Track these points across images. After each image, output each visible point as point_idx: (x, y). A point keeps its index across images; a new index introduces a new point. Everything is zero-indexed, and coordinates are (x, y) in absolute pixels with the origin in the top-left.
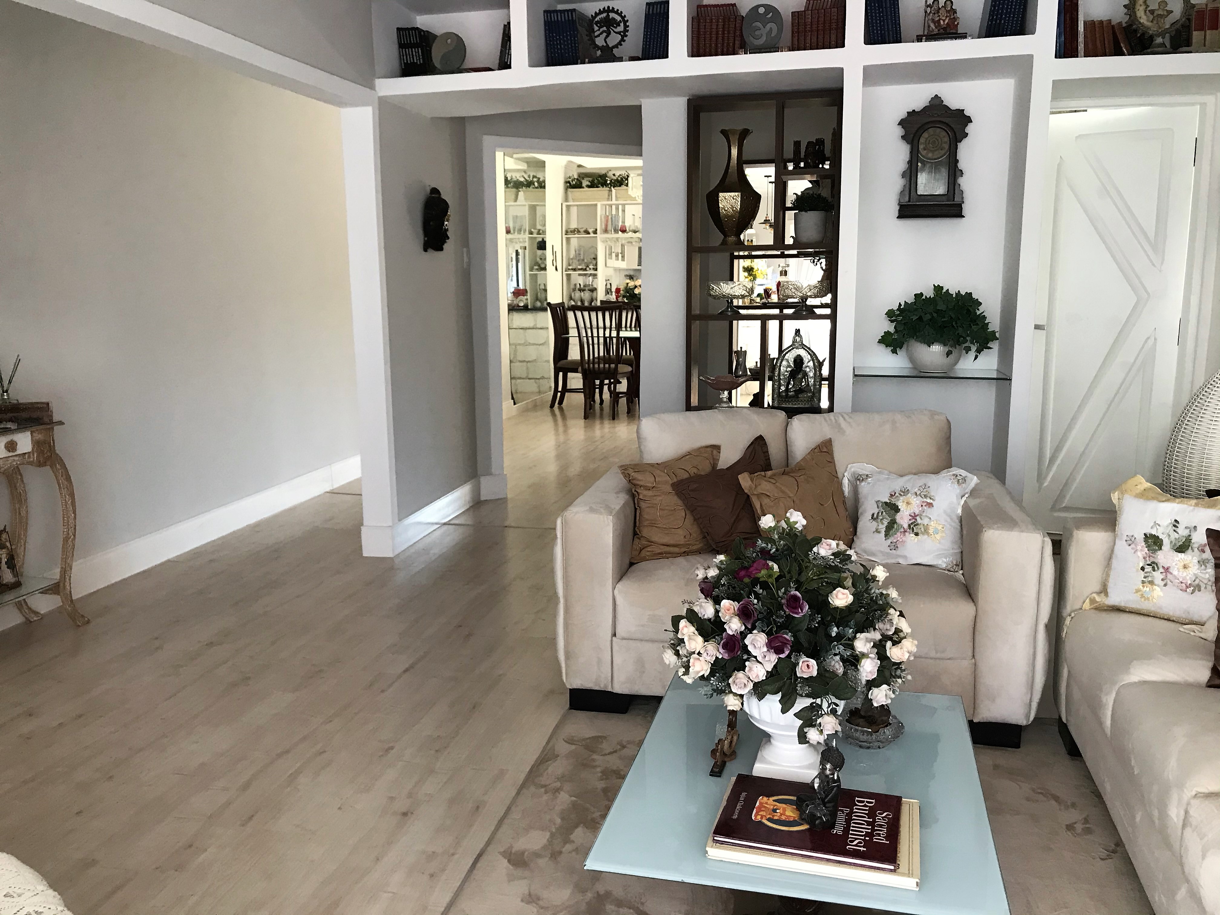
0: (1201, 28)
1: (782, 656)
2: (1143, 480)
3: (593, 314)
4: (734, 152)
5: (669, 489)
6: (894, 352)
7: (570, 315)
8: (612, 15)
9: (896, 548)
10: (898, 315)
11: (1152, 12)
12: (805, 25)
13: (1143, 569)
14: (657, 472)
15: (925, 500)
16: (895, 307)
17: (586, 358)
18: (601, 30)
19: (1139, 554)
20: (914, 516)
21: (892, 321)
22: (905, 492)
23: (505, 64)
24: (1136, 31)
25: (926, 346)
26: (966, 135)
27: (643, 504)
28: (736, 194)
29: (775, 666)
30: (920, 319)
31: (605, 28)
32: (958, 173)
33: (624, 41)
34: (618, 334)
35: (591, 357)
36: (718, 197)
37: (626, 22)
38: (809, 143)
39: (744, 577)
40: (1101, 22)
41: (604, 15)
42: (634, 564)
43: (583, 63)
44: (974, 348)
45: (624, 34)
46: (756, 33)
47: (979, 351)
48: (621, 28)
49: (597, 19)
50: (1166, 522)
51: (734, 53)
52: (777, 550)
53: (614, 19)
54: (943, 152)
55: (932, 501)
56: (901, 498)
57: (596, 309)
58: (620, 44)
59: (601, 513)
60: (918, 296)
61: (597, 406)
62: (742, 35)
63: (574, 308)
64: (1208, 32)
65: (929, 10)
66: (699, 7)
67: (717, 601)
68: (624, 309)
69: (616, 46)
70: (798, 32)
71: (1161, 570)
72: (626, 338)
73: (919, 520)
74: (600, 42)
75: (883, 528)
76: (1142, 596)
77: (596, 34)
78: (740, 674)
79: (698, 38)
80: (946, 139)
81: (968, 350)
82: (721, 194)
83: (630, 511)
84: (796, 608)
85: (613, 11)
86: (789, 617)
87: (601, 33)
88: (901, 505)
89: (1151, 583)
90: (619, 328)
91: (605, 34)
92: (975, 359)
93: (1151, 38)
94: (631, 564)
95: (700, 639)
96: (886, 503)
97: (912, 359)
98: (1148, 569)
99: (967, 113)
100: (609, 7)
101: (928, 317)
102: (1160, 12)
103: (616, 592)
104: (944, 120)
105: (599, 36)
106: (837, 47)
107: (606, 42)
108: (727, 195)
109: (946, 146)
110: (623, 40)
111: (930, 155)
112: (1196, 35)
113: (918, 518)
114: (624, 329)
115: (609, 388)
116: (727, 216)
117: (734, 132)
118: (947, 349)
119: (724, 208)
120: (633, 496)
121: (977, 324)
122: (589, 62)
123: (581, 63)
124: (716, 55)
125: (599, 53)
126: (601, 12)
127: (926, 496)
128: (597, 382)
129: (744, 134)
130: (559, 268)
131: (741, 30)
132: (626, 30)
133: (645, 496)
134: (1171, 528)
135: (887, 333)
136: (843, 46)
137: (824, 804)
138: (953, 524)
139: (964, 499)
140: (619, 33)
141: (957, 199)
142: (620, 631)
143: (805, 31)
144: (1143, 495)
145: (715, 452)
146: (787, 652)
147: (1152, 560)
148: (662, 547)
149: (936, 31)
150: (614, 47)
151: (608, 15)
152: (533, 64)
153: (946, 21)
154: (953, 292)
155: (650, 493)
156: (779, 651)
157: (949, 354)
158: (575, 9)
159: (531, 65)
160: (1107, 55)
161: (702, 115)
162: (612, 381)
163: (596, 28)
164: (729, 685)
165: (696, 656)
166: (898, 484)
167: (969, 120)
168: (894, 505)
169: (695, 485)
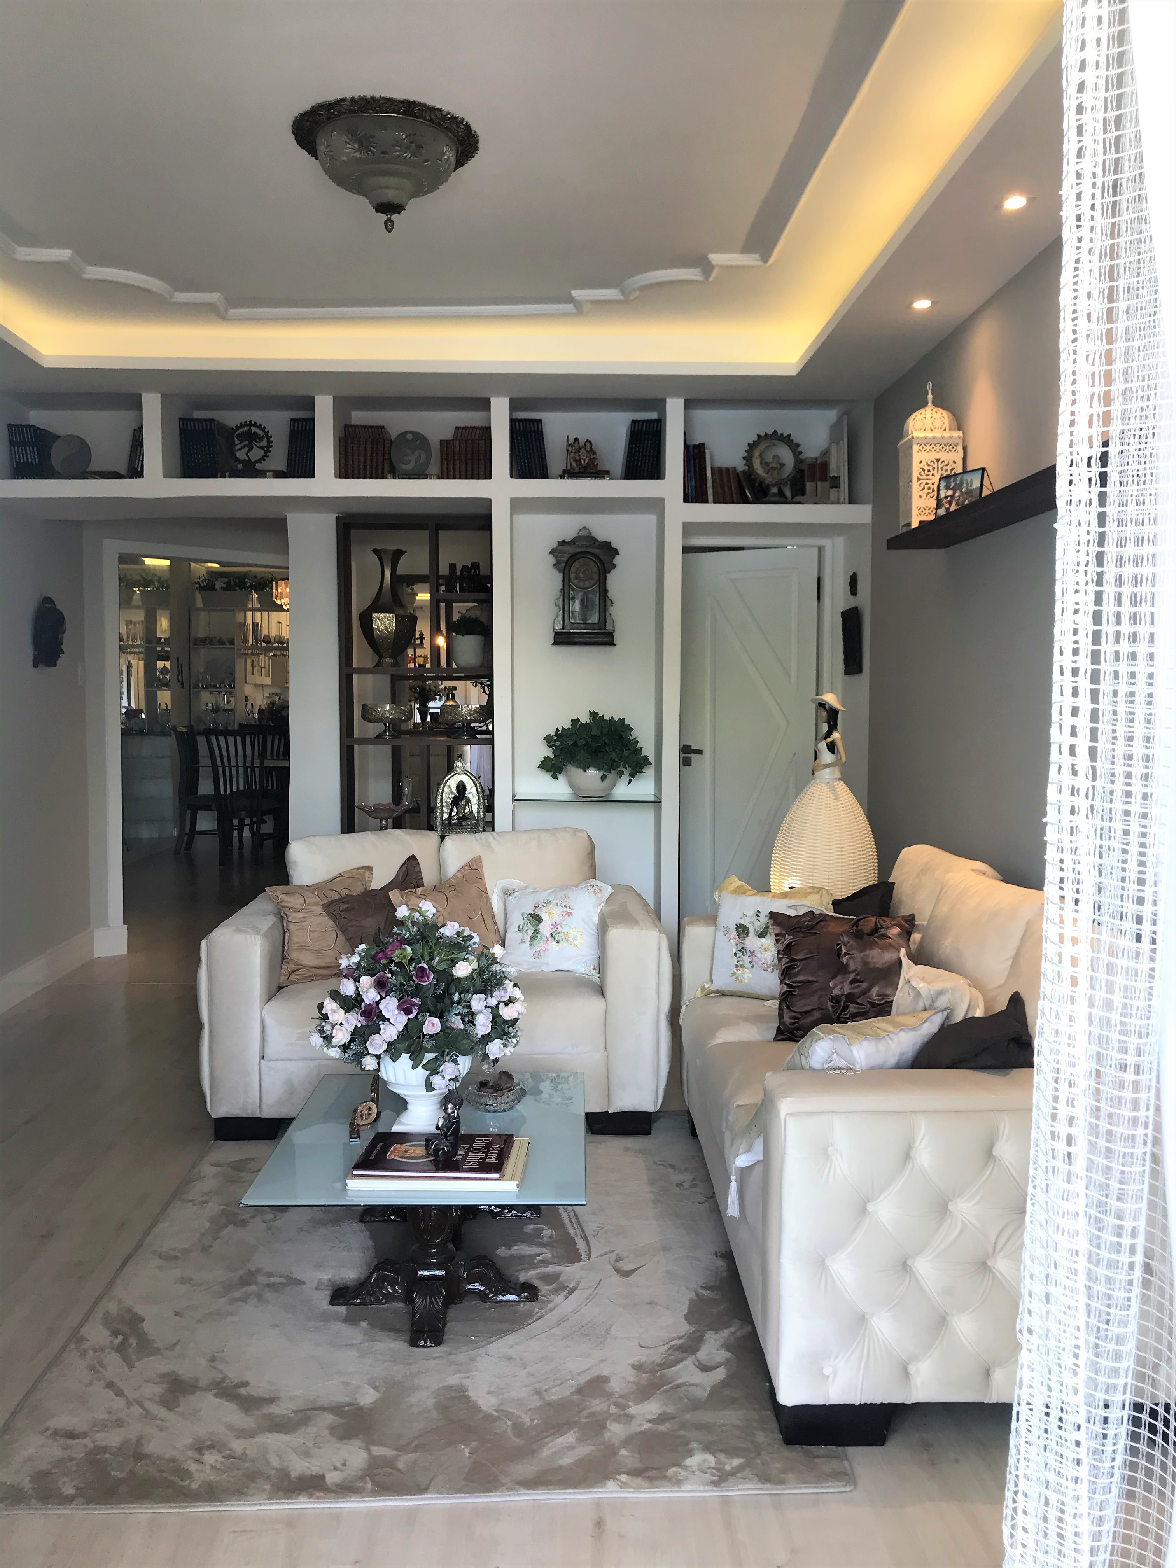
0: (813, 479)
1: (411, 1016)
2: (737, 879)
3: (231, 739)
4: (388, 573)
5: (319, 910)
6: (555, 777)
7: (201, 741)
8: (254, 429)
9: (539, 956)
10: (555, 741)
11: (767, 464)
12: (454, 453)
13: (735, 954)
14: (307, 894)
15: (565, 909)
16: (553, 733)
17: (222, 792)
18: (243, 444)
19: (732, 941)
20: (555, 925)
21: (550, 747)
22: (547, 903)
23: (136, 471)
24: (754, 480)
25: (581, 771)
26: (614, 566)
27: (292, 927)
28: (391, 615)
29: (406, 1026)
30: (575, 743)
31: (246, 443)
32: (609, 603)
33: (268, 456)
34: (262, 763)
35: (228, 791)
36: (372, 617)
37: (269, 438)
38: (463, 567)
39: (381, 958)
40: (727, 469)
41: (246, 429)
42: (282, 987)
43: (223, 476)
44: (627, 772)
45: (267, 450)
46: (405, 458)
47: (633, 775)
48: (264, 443)
49: (239, 432)
50: (751, 913)
51: (383, 478)
52: (411, 935)
53: (256, 433)
54: (593, 582)
55: (571, 911)
56: (544, 909)
57: (234, 733)
58: (263, 459)
59: (248, 933)
60: (575, 722)
61: (236, 852)
62: (390, 459)
63: (207, 733)
64: (819, 483)
65: (570, 448)
66: (346, 426)
67: (357, 980)
68: (270, 734)
69: (259, 461)
70: (447, 459)
71: (749, 954)
72: (272, 769)
73: (560, 930)
74: (241, 455)
75: (528, 938)
76: (737, 979)
77: (238, 447)
78: (377, 1036)
79: (346, 460)
80: (596, 570)
81: (621, 774)
82: (374, 615)
83: (278, 933)
84: (423, 977)
85: (255, 425)
86: (417, 986)
87: (244, 447)
88: (544, 916)
89: (742, 966)
90: (263, 755)
91: (246, 449)
92: (629, 783)
93: (768, 487)
94: (280, 988)
95: (342, 1012)
96: (530, 915)
97: (571, 785)
98: (739, 954)
99: (614, 545)
100: (251, 421)
101: (583, 742)
102: (774, 465)
103: (264, 1013)
104: (590, 550)
105: (240, 449)
106: (485, 478)
107: (248, 456)
108: (382, 615)
109: (596, 577)
110: (266, 455)
111: (581, 584)
112: (809, 485)
113: (559, 927)
114: (269, 758)
115: (251, 830)
116: (381, 637)
117: (385, 551)
118: (601, 774)
119: (378, 629)
120: (282, 919)
121: (629, 749)
122: (229, 477)
123: (221, 477)
124: (365, 478)
125: (240, 466)
126: (242, 426)
127: (565, 906)
128: (236, 822)
129: (397, 555)
130: (186, 684)
131: (390, 453)
132: (269, 445)
133: (294, 918)
134: (754, 918)
135: (546, 759)
136: (491, 478)
137: (446, 1137)
138: (591, 931)
139: (600, 907)
140: (262, 448)
141: (609, 627)
142: (269, 1052)
143: (454, 460)
144: (739, 891)
145: (367, 874)
146: (415, 1013)
147: (742, 946)
148: (312, 970)
149: (577, 470)
150: (257, 462)
151: (250, 430)
152: (168, 474)
153: (587, 461)
154: (607, 718)
155: (300, 915)
156: (407, 1011)
157: (603, 778)
158: (213, 420)
159: (165, 476)
160: (735, 500)
161: (353, 531)
162: (255, 819)
163: (237, 441)
164: (366, 1048)
165: (338, 1026)
166: (541, 897)
167: (616, 552)
168: (538, 916)
169: (347, 906)
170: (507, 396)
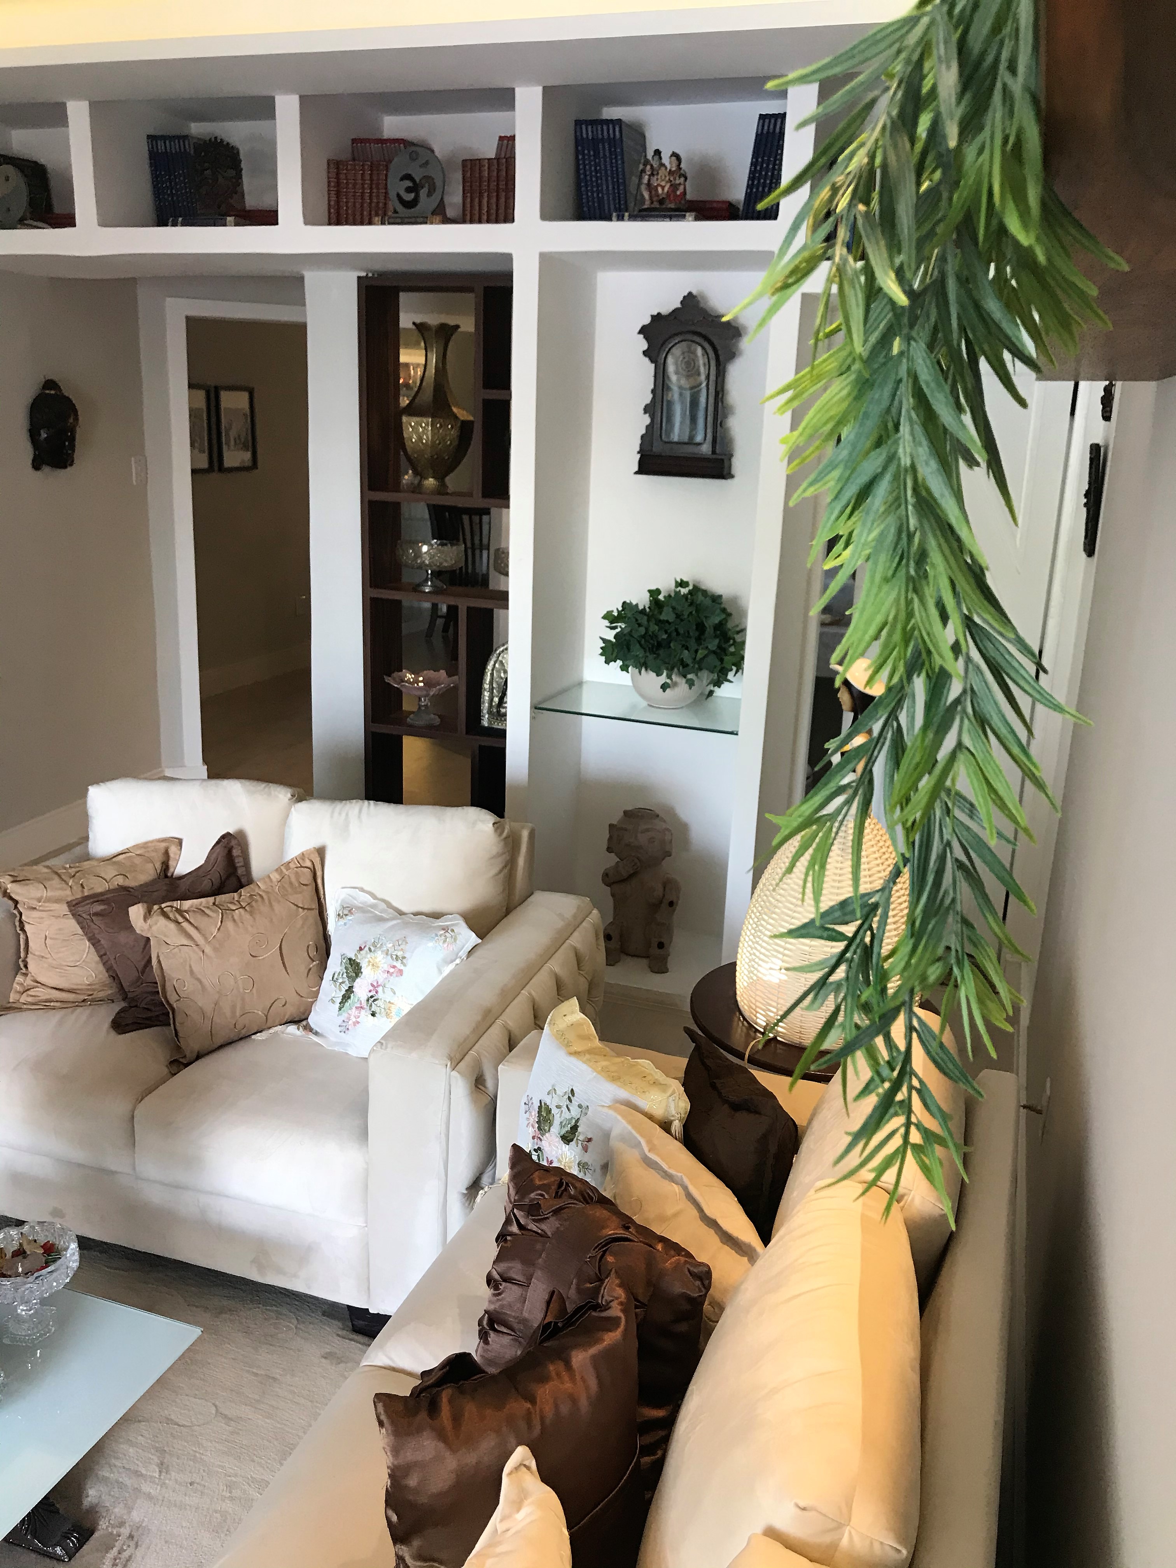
4: (432, 359)
5: (63, 909)
9: (347, 1030)
10: (620, 620)
12: (481, 181)
15: (395, 963)
18: (205, 173)
19: (530, 1129)
20: (375, 987)
21: (611, 628)
28: (425, 420)
31: (209, 172)
32: (725, 410)
45: (236, 182)
47: (716, 684)
50: (564, 1088)
55: (402, 967)
56: (368, 956)
62: (388, 194)
65: (645, 168)
66: (355, 141)
70: (471, 188)
73: (380, 995)
75: (339, 996)
79: (338, 194)
81: (691, 684)
82: (404, 420)
85: (221, 143)
87: (205, 179)
88: (365, 966)
91: (210, 181)
96: (350, 959)
100: (216, 138)
106: (505, 221)
108: (414, 421)
113: (380, 989)
116: (415, 450)
117: (427, 327)
118: (661, 680)
119: (410, 439)
121: (706, 648)
122: (183, 225)
123: (173, 226)
126: (205, 145)
127: (397, 958)
132: (239, 176)
133: (28, 916)
134: (565, 1102)
136: (512, 221)
139: (452, 966)
140: (230, 180)
141: (720, 450)
143: (481, 191)
145: (173, 849)
147: (539, 1144)
155: (36, 914)
157: (664, 687)
166: (372, 933)
168: (358, 964)
169: (102, 907)
170: (538, 83)
